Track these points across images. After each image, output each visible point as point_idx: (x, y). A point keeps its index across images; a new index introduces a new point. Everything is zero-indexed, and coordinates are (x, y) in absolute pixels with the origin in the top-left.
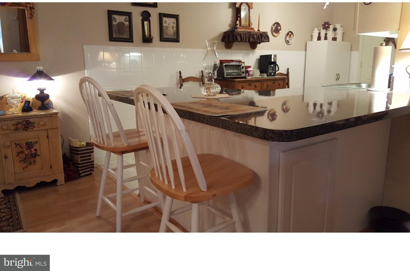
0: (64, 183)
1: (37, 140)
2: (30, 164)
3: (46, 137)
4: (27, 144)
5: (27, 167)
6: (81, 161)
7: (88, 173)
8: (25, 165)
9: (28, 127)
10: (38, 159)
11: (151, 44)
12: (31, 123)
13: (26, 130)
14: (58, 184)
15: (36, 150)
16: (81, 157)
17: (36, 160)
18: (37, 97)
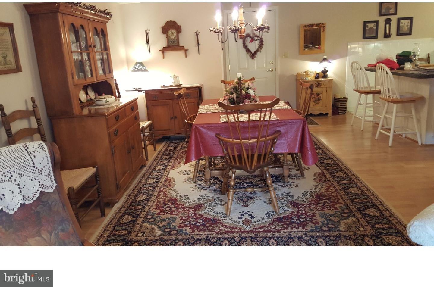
0: (331, 115)
1: (322, 92)
2: (317, 103)
3: (326, 91)
4: (317, 94)
5: (315, 105)
6: (340, 106)
7: (343, 113)
8: (315, 103)
9: (318, 86)
10: (321, 101)
11: (389, 38)
12: (320, 84)
13: (317, 87)
14: (328, 115)
15: (320, 97)
16: (341, 104)
17: (320, 102)
18: (322, 72)
